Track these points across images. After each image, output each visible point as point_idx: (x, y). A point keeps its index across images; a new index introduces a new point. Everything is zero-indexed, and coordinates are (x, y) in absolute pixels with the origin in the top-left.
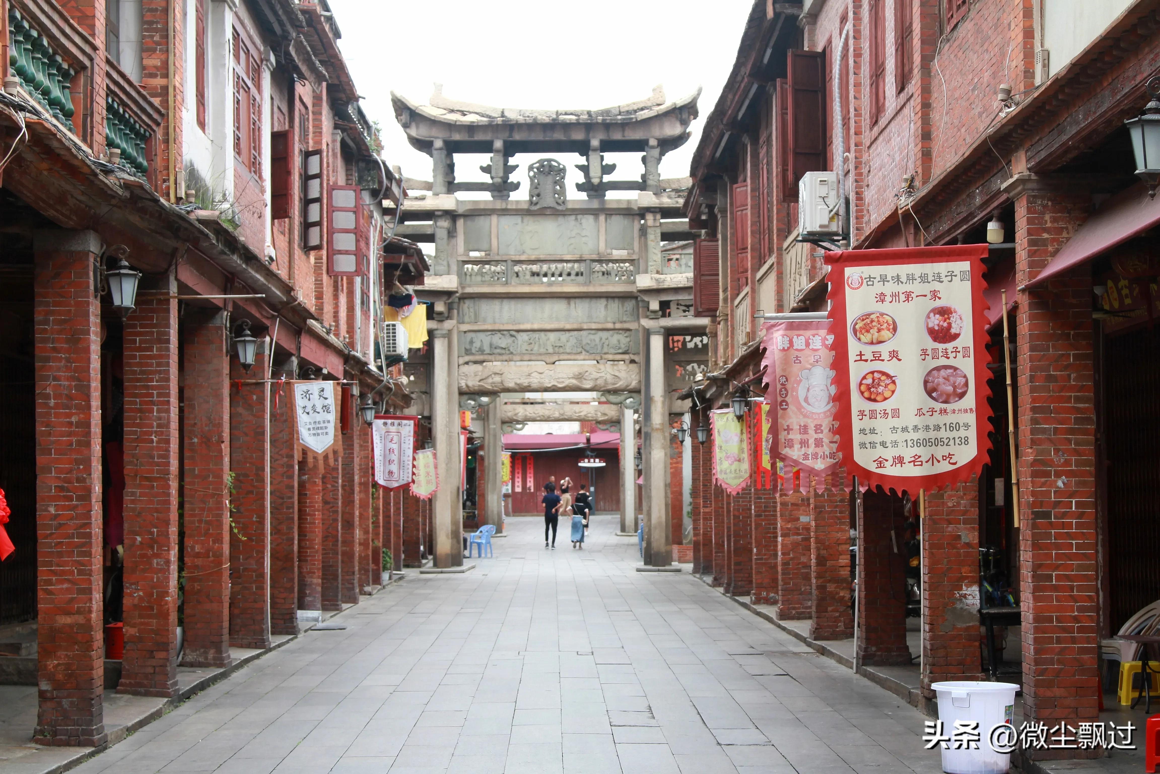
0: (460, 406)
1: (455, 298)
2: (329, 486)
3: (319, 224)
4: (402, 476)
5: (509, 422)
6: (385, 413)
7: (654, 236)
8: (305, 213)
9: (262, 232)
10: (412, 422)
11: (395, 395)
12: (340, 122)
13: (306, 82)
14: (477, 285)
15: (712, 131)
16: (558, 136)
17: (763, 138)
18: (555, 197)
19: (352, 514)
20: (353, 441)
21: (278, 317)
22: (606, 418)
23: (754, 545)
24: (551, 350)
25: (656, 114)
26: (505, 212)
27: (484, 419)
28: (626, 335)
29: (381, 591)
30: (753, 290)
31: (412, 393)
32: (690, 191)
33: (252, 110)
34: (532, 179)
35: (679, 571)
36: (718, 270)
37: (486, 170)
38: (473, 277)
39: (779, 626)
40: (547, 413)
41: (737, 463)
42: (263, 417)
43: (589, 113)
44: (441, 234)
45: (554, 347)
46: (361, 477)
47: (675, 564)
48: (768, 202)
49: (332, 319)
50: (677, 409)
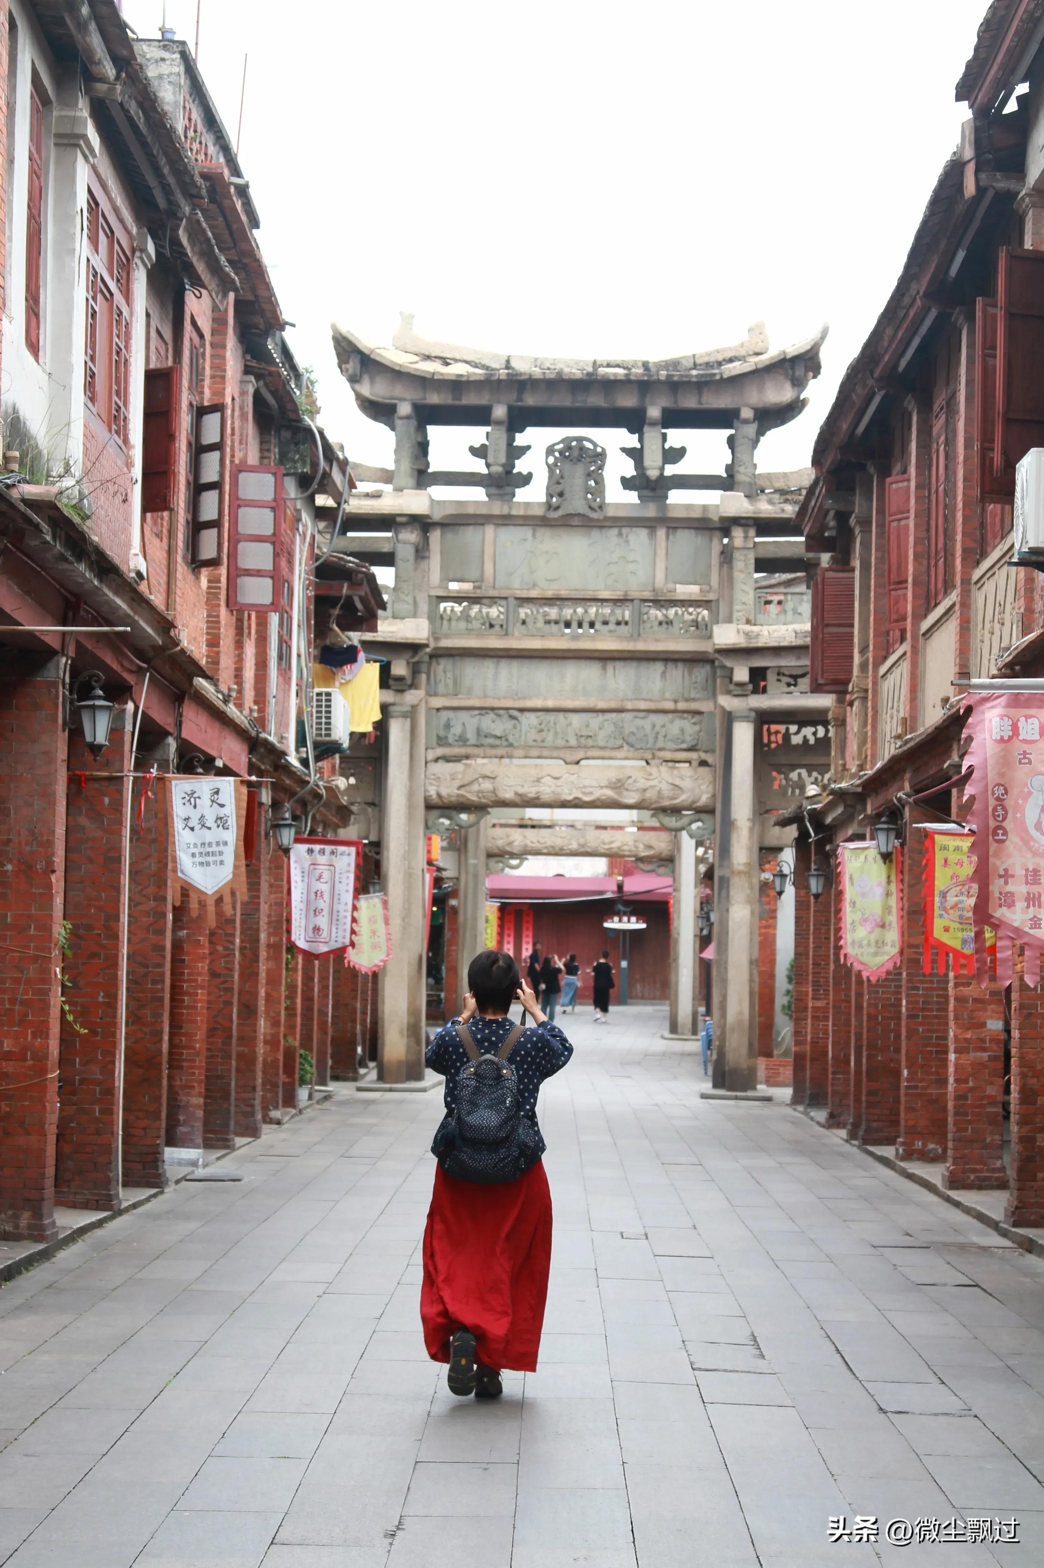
0: (427, 827)
1: (423, 655)
2: (220, 948)
3: (216, 524)
4: (334, 934)
5: (498, 855)
6: (310, 834)
7: (744, 563)
8: (194, 505)
9: (126, 530)
10: (353, 850)
11: (326, 805)
12: (254, 364)
13: (204, 291)
14: (460, 635)
15: (854, 390)
16: (596, 400)
17: (939, 402)
18: (586, 499)
19: (256, 995)
20: (259, 878)
21: (147, 670)
22: (652, 852)
23: (903, 1063)
24: (573, 742)
25: (754, 368)
26: (506, 520)
27: (459, 850)
28: (694, 720)
29: (297, 1118)
30: (915, 650)
31: (352, 804)
32: (811, 490)
33: (115, 331)
34: (551, 468)
35: (769, 1099)
36: (853, 618)
37: (479, 452)
38: (454, 623)
39: (948, 1200)
40: (558, 842)
41: (880, 929)
42: (119, 833)
43: (645, 365)
44: (405, 553)
45: (579, 737)
46: (270, 935)
47: (762, 1089)
48: (946, 506)
49: (232, 680)
50: (771, 841)
